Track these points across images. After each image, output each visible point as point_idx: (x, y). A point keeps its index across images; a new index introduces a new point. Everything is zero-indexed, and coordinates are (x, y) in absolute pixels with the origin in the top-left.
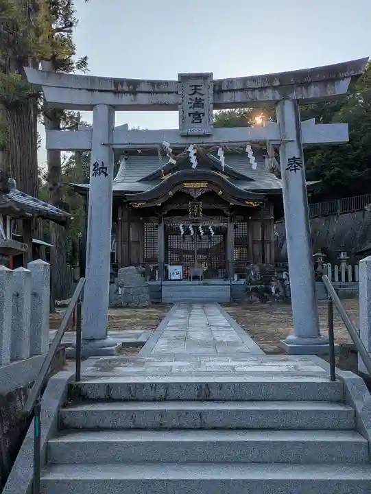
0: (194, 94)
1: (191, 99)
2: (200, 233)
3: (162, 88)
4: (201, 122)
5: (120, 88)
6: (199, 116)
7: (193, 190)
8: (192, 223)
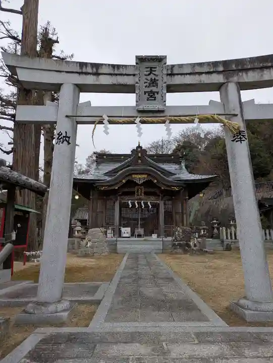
0: (149, 74)
1: (147, 80)
2: (142, 206)
3: (121, 71)
4: (155, 100)
5: (84, 70)
6: (154, 94)
7: (138, 179)
8: (137, 200)
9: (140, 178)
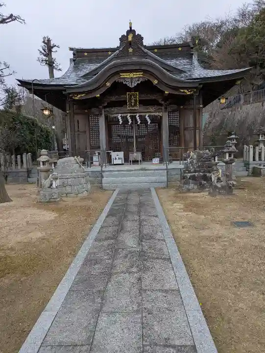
7: (129, 80)
8: (130, 113)
9: (132, 79)
